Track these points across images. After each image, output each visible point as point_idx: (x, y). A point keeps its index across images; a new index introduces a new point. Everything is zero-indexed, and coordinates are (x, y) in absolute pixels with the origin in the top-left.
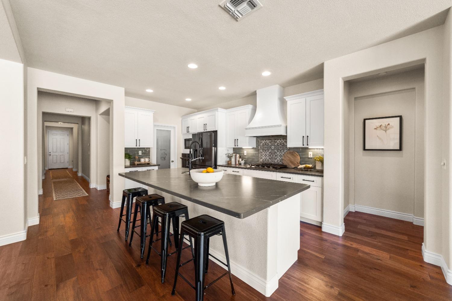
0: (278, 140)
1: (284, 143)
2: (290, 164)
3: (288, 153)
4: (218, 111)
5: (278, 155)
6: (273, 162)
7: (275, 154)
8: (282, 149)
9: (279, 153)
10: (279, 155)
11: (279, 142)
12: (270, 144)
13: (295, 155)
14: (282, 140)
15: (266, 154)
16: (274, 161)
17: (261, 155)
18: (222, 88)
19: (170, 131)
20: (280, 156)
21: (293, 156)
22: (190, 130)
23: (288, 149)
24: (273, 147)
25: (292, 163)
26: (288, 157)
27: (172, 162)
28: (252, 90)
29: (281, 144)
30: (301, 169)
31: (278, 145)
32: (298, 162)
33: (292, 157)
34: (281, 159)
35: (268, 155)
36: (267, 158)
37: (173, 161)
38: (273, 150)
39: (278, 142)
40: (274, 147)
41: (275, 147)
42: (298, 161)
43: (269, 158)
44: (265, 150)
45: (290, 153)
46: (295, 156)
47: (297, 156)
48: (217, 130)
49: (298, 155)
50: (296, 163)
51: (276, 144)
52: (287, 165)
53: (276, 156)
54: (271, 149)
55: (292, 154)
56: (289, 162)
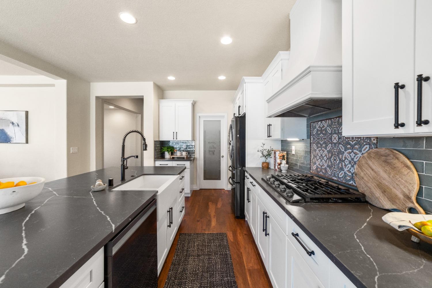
2: (378, 193)
3: (372, 155)
5: (345, 158)
6: (335, 176)
7: (340, 156)
8: (356, 144)
10: (350, 159)
12: (329, 130)
13: (398, 164)
15: (322, 155)
16: (337, 175)
17: (315, 157)
19: (220, 121)
20: (350, 162)
21: (388, 168)
23: (375, 142)
24: (335, 139)
25: (384, 191)
26: (373, 170)
27: (222, 157)
32: (407, 192)
34: (352, 170)
36: (323, 165)
38: (335, 144)
41: (339, 139)
42: (410, 191)
44: (322, 145)
45: (378, 155)
46: (394, 168)
47: (405, 171)
49: (408, 167)
50: (401, 196)
52: (367, 194)
53: (341, 161)
54: (332, 143)
55: (385, 161)
56: (372, 186)
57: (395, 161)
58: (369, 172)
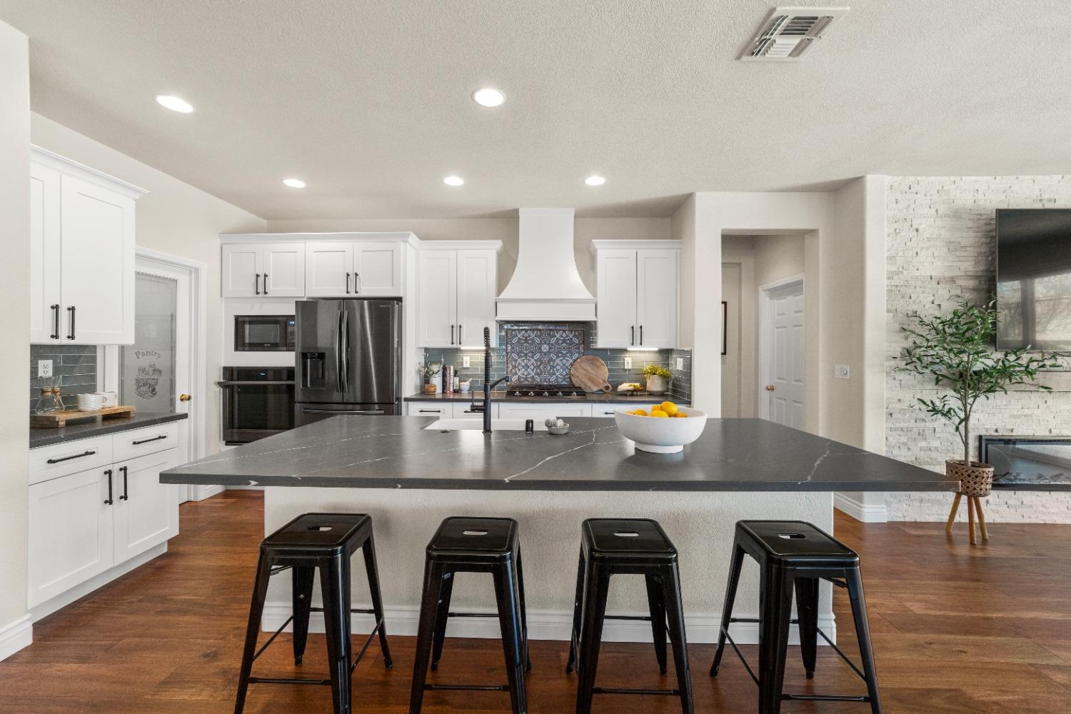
0: (557, 333)
1: (572, 339)
2: (589, 384)
3: (584, 360)
4: (406, 242)
5: (557, 365)
6: (545, 382)
7: (552, 363)
8: (567, 353)
9: (561, 360)
11: (561, 336)
12: (537, 340)
14: (567, 332)
15: (526, 365)
16: (547, 380)
17: (515, 367)
18: (454, 181)
19: (175, 281)
20: (562, 367)
21: (594, 368)
22: (270, 288)
24: (545, 348)
25: (591, 380)
26: (584, 369)
27: (182, 400)
28: (509, 205)
29: (564, 341)
30: (624, 394)
31: (557, 343)
32: (603, 378)
33: (592, 369)
34: (564, 373)
35: (532, 367)
36: (529, 374)
37: (189, 398)
38: (545, 354)
39: (558, 336)
40: (548, 348)
41: (550, 348)
42: (605, 377)
43: (536, 374)
44: (526, 355)
45: (587, 360)
46: (598, 367)
47: (603, 367)
48: (401, 295)
49: (603, 365)
50: (601, 381)
51: (553, 340)
52: (582, 386)
53: (552, 367)
54: (541, 352)
55: (592, 363)
56: (585, 380)
57: (598, 363)
58: (582, 371)
